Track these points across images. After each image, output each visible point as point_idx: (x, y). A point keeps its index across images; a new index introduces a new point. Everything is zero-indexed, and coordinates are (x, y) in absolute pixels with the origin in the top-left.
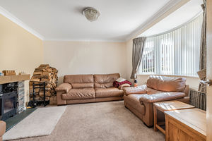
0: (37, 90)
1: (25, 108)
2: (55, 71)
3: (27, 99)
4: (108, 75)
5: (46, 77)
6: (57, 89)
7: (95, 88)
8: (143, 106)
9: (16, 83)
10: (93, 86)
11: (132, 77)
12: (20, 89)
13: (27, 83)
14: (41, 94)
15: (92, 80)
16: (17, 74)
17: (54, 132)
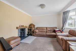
0: (29, 31)
1: (27, 35)
2: (34, 26)
3: (27, 33)
4: (51, 28)
5: (32, 27)
6: (34, 31)
7: (46, 32)
8: (62, 41)
9: (24, 29)
10: (45, 31)
11: (62, 29)
12: (25, 30)
13: (27, 29)
14: (30, 32)
15: (45, 29)
16: (25, 26)
17: (31, 43)
